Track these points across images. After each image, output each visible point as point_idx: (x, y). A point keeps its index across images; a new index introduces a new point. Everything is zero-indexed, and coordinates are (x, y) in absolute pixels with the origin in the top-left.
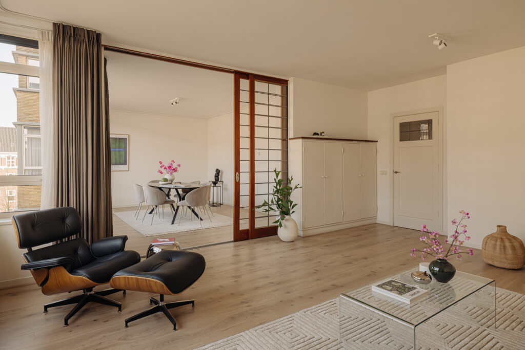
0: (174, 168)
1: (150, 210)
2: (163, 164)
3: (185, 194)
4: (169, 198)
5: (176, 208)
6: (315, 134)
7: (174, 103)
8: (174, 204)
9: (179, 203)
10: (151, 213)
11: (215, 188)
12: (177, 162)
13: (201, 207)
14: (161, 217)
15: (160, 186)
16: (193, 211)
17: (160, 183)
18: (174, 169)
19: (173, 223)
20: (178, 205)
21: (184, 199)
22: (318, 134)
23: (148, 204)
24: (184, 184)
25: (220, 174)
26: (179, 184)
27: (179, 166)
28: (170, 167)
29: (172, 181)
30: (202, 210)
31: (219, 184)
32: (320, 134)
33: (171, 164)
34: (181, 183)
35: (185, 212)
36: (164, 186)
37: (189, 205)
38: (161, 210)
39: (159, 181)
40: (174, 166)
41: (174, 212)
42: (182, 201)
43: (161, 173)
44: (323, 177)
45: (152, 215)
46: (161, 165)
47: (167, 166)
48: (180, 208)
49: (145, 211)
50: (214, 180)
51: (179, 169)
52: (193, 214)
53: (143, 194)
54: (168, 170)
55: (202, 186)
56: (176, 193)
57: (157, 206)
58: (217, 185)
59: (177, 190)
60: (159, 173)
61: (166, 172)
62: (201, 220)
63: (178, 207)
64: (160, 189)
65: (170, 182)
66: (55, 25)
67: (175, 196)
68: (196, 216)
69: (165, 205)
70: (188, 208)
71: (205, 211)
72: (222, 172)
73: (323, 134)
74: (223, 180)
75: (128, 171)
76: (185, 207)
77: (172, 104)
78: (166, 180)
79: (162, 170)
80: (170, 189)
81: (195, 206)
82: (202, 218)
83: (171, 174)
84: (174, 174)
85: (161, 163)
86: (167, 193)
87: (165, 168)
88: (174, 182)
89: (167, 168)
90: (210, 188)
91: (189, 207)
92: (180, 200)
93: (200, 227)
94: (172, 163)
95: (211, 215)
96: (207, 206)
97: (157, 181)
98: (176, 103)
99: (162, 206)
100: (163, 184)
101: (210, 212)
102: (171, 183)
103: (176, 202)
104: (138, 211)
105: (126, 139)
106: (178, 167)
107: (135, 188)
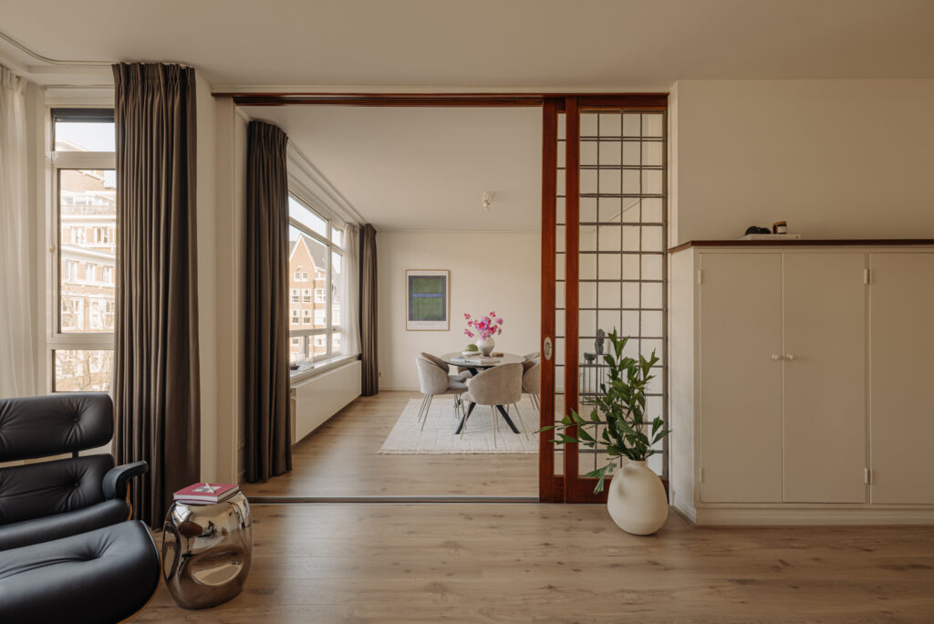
0: (492, 325)
2: (471, 318)
6: (752, 230)
17: (464, 353)
18: (492, 329)
19: (459, 432)
22: (765, 231)
27: (500, 322)
28: (482, 325)
32: (771, 229)
33: (488, 318)
43: (470, 335)
44: (776, 358)
46: (469, 320)
61: (478, 334)
62: (517, 431)
66: (116, 67)
73: (780, 229)
75: (449, 330)
78: (473, 348)
82: (520, 429)
83: (487, 337)
85: (467, 316)
88: (493, 352)
89: (478, 326)
94: (490, 317)
105: (445, 277)
106: (499, 325)
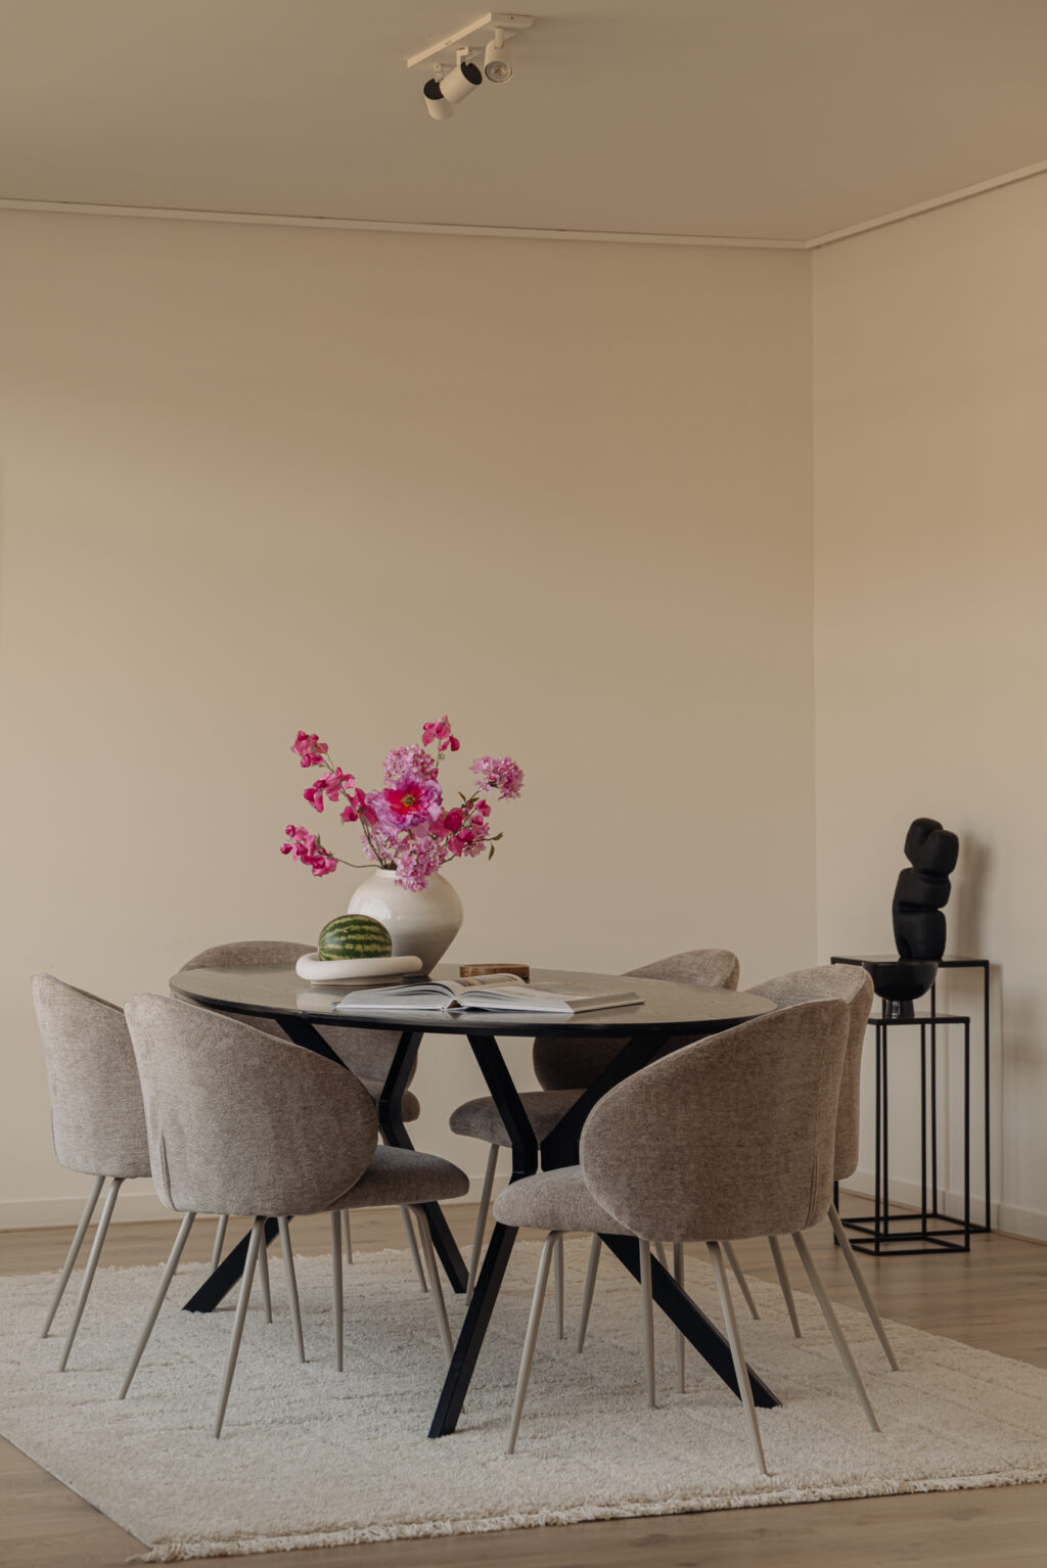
0: (451, 803)
1: (197, 1274)
2: (334, 759)
3: (573, 1096)
4: (399, 1139)
5: (471, 1252)
7: (453, 83)
8: (450, 1207)
9: (513, 1200)
10: (205, 1300)
11: (904, 1040)
12: (481, 744)
13: (752, 1249)
14: (322, 1345)
15: (309, 1003)
16: (668, 1293)
17: (309, 969)
18: (452, 821)
19: (445, 1423)
20: (499, 1213)
21: (560, 1150)
23: (186, 1200)
24: (560, 982)
25: (954, 877)
26: (515, 986)
27: (508, 779)
28: (408, 797)
29: (429, 946)
30: (766, 1290)
31: (947, 993)
33: (421, 762)
34: (523, 973)
35: (573, 1309)
36: (351, 1005)
37: (624, 1225)
38: (315, 1269)
39: (301, 950)
40: (456, 783)
41: (459, 1305)
42: (542, 1179)
43: (316, 858)
45: (221, 1320)
46: (317, 773)
47: (373, 781)
48: (528, 1258)
49: (148, 1278)
50: (889, 952)
51: (502, 815)
52: (667, 1329)
53: (135, 1090)
54: (388, 826)
55: (766, 1008)
56: (479, 1089)
57: (270, 1229)
58: (921, 1006)
59: (484, 1043)
60: (293, 862)
61: (363, 853)
62: (764, 1398)
63: (504, 1237)
64: (301, 1028)
65: (414, 962)
67: (462, 1120)
68: (695, 1359)
69: (359, 1217)
70: (609, 1260)
71: (804, 1299)
72: (982, 863)
74: (991, 952)
76: (579, 1247)
77: (433, 90)
78: (362, 936)
79: (330, 826)
80: (408, 1035)
81: (692, 1234)
82: (771, 1385)
83: (423, 871)
84: (457, 870)
85: (310, 749)
86: (376, 1086)
87: (361, 810)
88: (454, 956)
89: (381, 804)
90: (856, 1039)
91: (625, 1248)
92: (523, 1168)
93: (749, 1476)
94: (432, 749)
95: (866, 1350)
96: (819, 1235)
97: (277, 958)
98: (472, 73)
99: (325, 1218)
100: (338, 987)
101: (852, 1317)
102: (417, 979)
103: (475, 1194)
104: (79, 1279)
106: (492, 796)
107: (48, 1019)
